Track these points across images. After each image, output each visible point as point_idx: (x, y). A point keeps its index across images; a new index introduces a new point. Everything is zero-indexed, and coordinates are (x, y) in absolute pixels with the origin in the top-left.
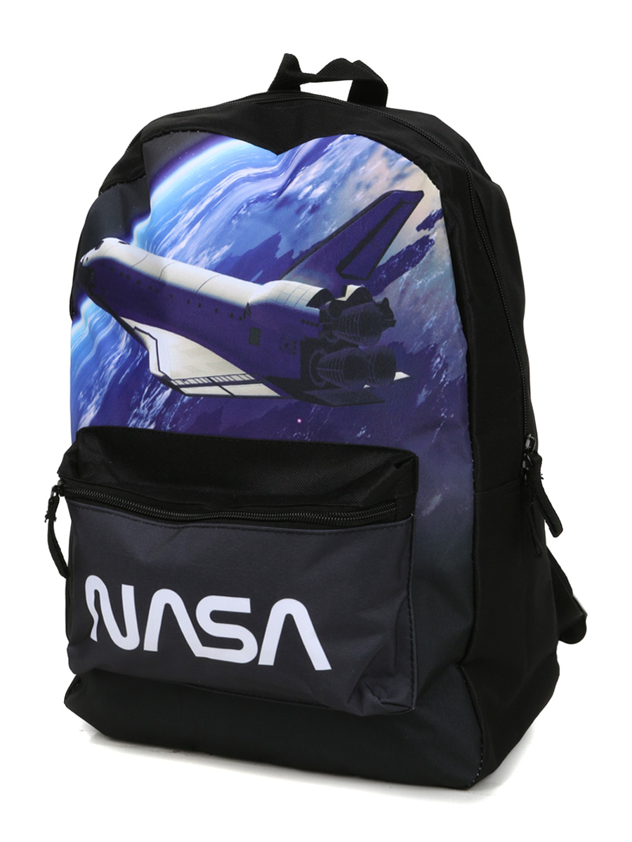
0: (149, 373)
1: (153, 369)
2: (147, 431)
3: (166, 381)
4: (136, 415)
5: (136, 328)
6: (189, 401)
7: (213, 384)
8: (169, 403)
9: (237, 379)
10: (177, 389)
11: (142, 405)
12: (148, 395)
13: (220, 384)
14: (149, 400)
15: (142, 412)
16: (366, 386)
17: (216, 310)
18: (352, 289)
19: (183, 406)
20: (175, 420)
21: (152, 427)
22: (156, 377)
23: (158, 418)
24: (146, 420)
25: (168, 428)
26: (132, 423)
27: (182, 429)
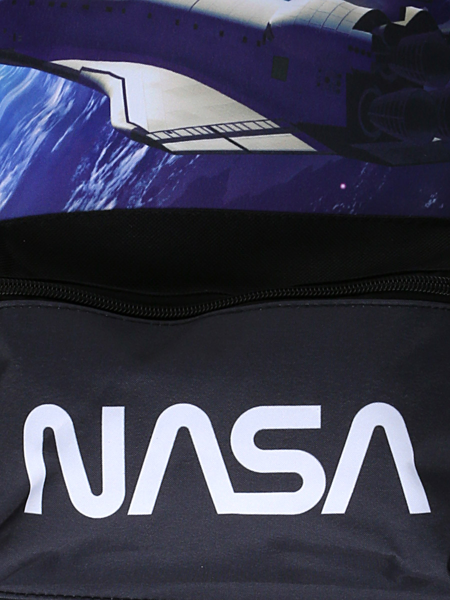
0: (110, 127)
1: (117, 120)
2: (101, 213)
3: (139, 135)
4: (80, 194)
5: (83, 69)
6: (177, 162)
7: (217, 135)
8: (142, 168)
9: (254, 127)
10: (157, 147)
11: (94, 175)
12: (106, 160)
13: (226, 136)
14: (106, 167)
15: (92, 186)
16: (436, 139)
17: (222, 34)
18: (412, 11)
19: (167, 169)
20: (152, 192)
21: (110, 206)
22: (121, 132)
23: (121, 194)
24: (100, 198)
25: (139, 204)
26: (73, 206)
27: (161, 203)
